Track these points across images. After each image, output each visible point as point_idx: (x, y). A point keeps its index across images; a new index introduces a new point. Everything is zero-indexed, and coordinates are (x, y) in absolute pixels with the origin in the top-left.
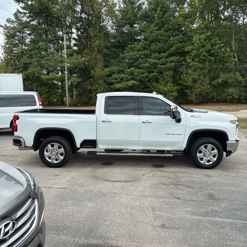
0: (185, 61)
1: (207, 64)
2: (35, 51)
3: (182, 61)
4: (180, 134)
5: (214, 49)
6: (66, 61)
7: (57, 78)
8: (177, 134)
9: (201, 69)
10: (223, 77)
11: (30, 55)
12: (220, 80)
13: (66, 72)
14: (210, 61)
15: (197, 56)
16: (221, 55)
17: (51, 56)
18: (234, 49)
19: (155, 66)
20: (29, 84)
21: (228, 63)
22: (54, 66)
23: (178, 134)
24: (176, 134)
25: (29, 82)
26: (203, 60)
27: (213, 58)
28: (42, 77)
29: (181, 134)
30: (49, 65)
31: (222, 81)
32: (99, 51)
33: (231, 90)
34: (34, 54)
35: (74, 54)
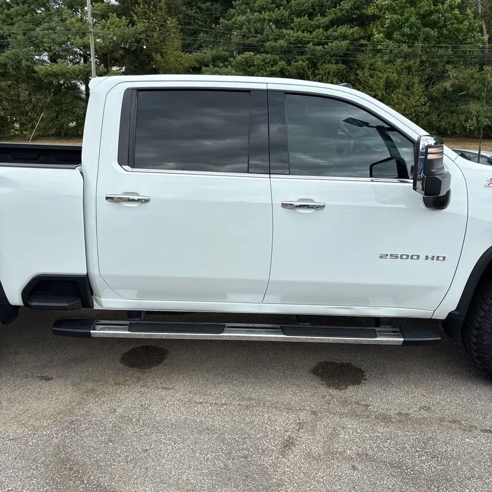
0: (369, 37)
1: (419, 45)
2: (19, 7)
3: (361, 38)
4: (438, 257)
5: (437, 11)
6: (92, 30)
8: (427, 258)
9: (406, 57)
10: (455, 76)
11: (8, 16)
12: (448, 84)
13: (93, 59)
14: (427, 39)
15: (396, 26)
16: (452, 24)
17: (56, 18)
18: (480, 11)
19: (300, 47)
20: (10, 86)
21: (467, 44)
22: (64, 43)
23: (433, 258)
24: (422, 257)
25: (9, 83)
26: (409, 36)
27: (434, 33)
28: (36, 68)
29: (444, 258)
30: (53, 40)
31: (452, 86)
32: (169, 8)
33: (474, 107)
34: (17, 13)
35: (110, 14)
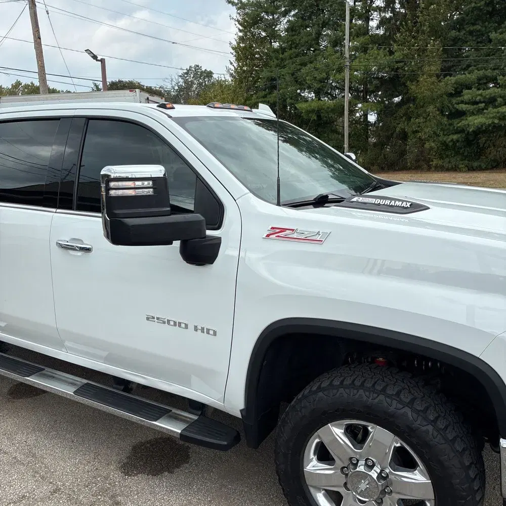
6: (348, 64)
7: (328, 108)
8: (196, 328)
22: (323, 79)
23: (203, 330)
28: (298, 106)
